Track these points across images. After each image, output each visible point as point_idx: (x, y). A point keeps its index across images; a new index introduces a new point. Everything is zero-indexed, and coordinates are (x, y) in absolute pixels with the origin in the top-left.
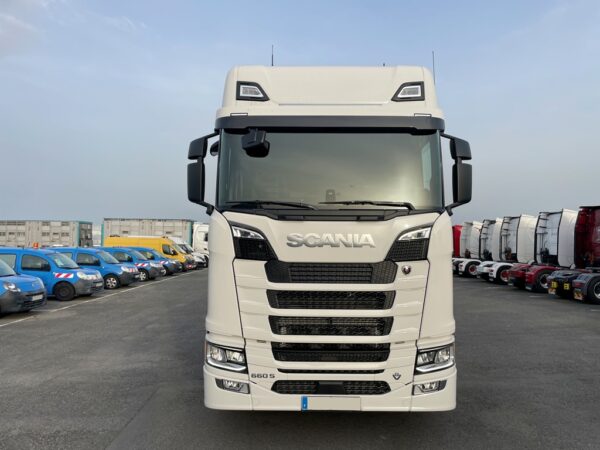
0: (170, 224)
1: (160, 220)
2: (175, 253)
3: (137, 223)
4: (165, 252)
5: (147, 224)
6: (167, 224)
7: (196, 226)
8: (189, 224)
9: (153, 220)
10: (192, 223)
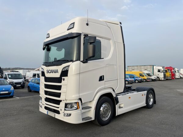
0: (146, 67)
1: (143, 66)
2: (143, 76)
3: (136, 67)
4: (140, 76)
5: (139, 67)
6: (145, 67)
7: (154, 67)
8: (152, 67)
9: (141, 66)
10: (153, 66)
